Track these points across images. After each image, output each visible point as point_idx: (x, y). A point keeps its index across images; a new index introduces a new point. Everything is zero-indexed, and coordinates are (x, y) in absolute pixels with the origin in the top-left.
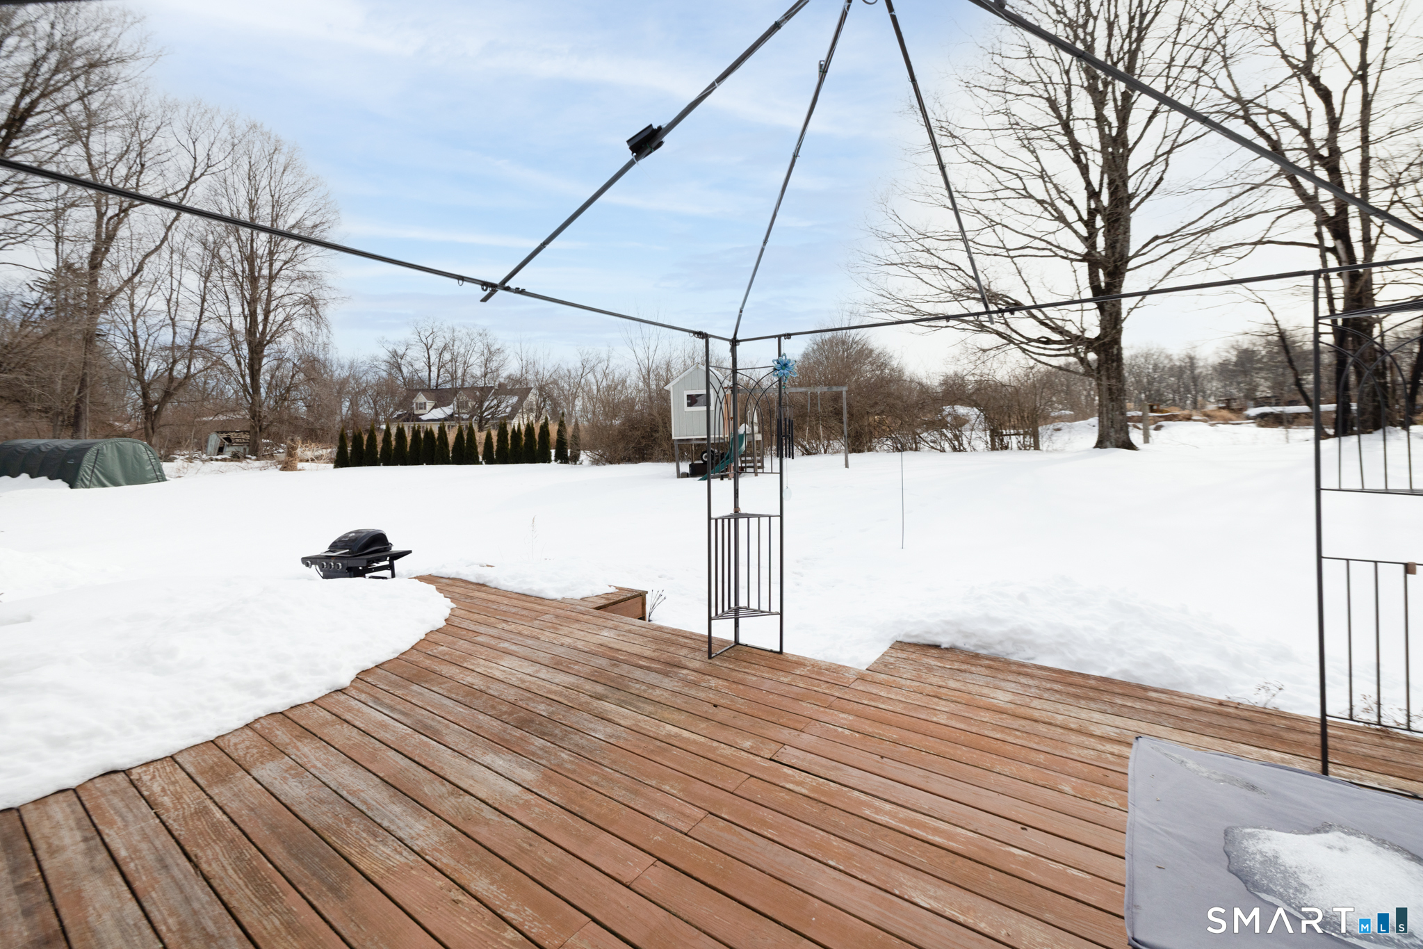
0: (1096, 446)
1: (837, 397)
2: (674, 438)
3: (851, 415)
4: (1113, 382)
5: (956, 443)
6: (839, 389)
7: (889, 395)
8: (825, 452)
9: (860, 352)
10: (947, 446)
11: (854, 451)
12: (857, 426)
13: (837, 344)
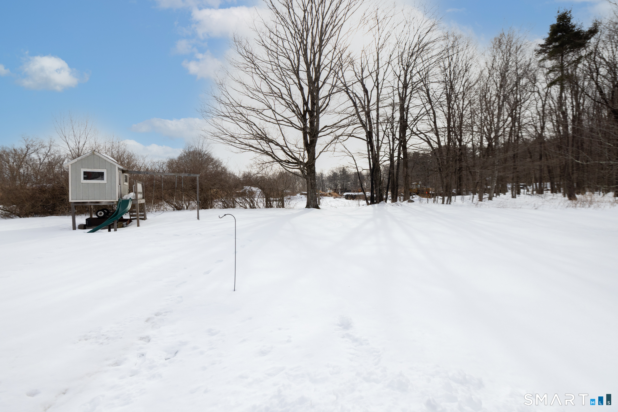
0: (306, 208)
1: (194, 180)
2: (70, 201)
3: (202, 190)
4: (312, 181)
5: (252, 204)
6: (195, 175)
7: (221, 180)
8: (187, 209)
9: (207, 159)
10: (248, 206)
11: (203, 208)
12: (205, 195)
13: (196, 154)
